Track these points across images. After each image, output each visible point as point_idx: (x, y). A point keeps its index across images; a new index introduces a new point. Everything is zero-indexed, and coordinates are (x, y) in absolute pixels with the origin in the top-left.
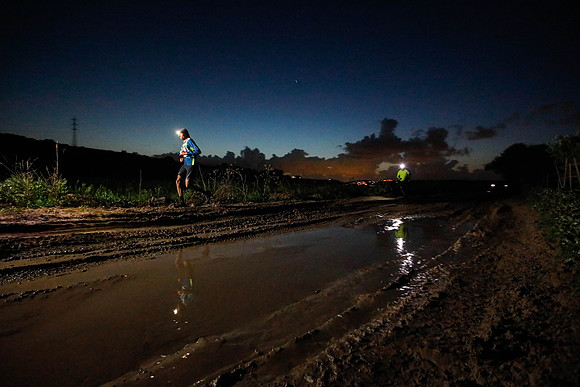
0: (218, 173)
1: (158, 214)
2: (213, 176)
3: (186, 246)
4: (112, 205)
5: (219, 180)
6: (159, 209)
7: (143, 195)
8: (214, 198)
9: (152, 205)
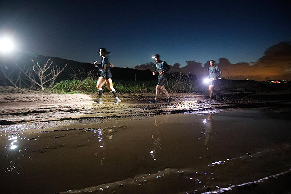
0: (174, 76)
1: (143, 97)
2: (172, 77)
3: (157, 114)
4: (123, 92)
5: (175, 79)
6: (144, 95)
7: (137, 87)
8: (173, 89)
9: (140, 92)
